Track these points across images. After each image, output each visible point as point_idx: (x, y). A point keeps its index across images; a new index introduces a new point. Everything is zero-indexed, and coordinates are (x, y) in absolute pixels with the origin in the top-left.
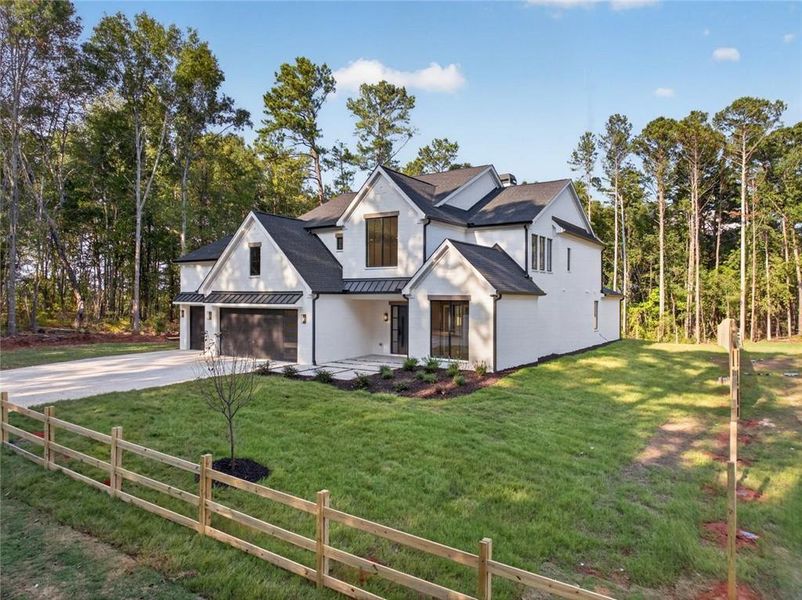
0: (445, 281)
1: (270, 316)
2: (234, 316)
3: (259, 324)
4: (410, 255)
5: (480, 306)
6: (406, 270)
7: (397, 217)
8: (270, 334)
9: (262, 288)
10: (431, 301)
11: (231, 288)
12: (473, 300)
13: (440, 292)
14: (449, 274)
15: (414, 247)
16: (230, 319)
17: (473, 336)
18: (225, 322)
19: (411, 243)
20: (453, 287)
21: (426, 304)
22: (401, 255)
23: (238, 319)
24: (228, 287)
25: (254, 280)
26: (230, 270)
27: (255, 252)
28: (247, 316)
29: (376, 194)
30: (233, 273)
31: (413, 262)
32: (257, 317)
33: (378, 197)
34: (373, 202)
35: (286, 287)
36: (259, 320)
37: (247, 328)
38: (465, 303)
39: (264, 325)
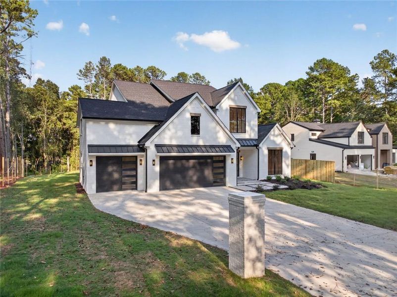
0: (274, 142)
1: (202, 161)
2: (171, 162)
3: (194, 167)
4: (252, 129)
5: (286, 152)
6: (250, 136)
7: (245, 109)
8: (202, 171)
9: (201, 143)
10: (269, 150)
11: (174, 143)
12: (284, 150)
13: (272, 146)
14: (275, 139)
15: (253, 125)
16: (168, 164)
17: (284, 165)
18: (164, 166)
19: (252, 123)
20: (276, 144)
21: (266, 152)
22: (247, 128)
23: (174, 164)
24: (171, 142)
25: (195, 137)
26: (173, 131)
27: (195, 120)
28: (184, 161)
29: (235, 96)
30: (176, 132)
31: (253, 132)
32: (192, 162)
33: (236, 98)
34: (233, 100)
35: (219, 142)
36: (194, 164)
37: (183, 171)
38: (281, 151)
39: (198, 167)
